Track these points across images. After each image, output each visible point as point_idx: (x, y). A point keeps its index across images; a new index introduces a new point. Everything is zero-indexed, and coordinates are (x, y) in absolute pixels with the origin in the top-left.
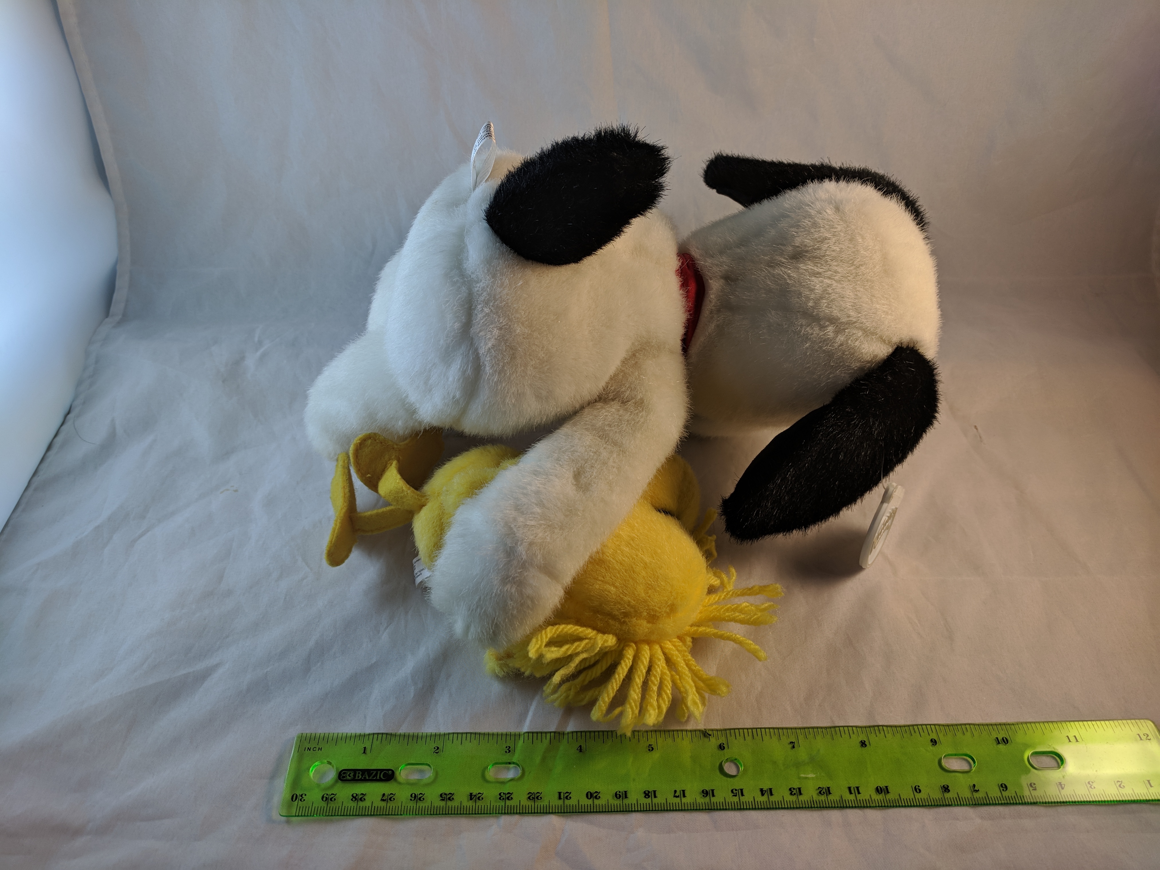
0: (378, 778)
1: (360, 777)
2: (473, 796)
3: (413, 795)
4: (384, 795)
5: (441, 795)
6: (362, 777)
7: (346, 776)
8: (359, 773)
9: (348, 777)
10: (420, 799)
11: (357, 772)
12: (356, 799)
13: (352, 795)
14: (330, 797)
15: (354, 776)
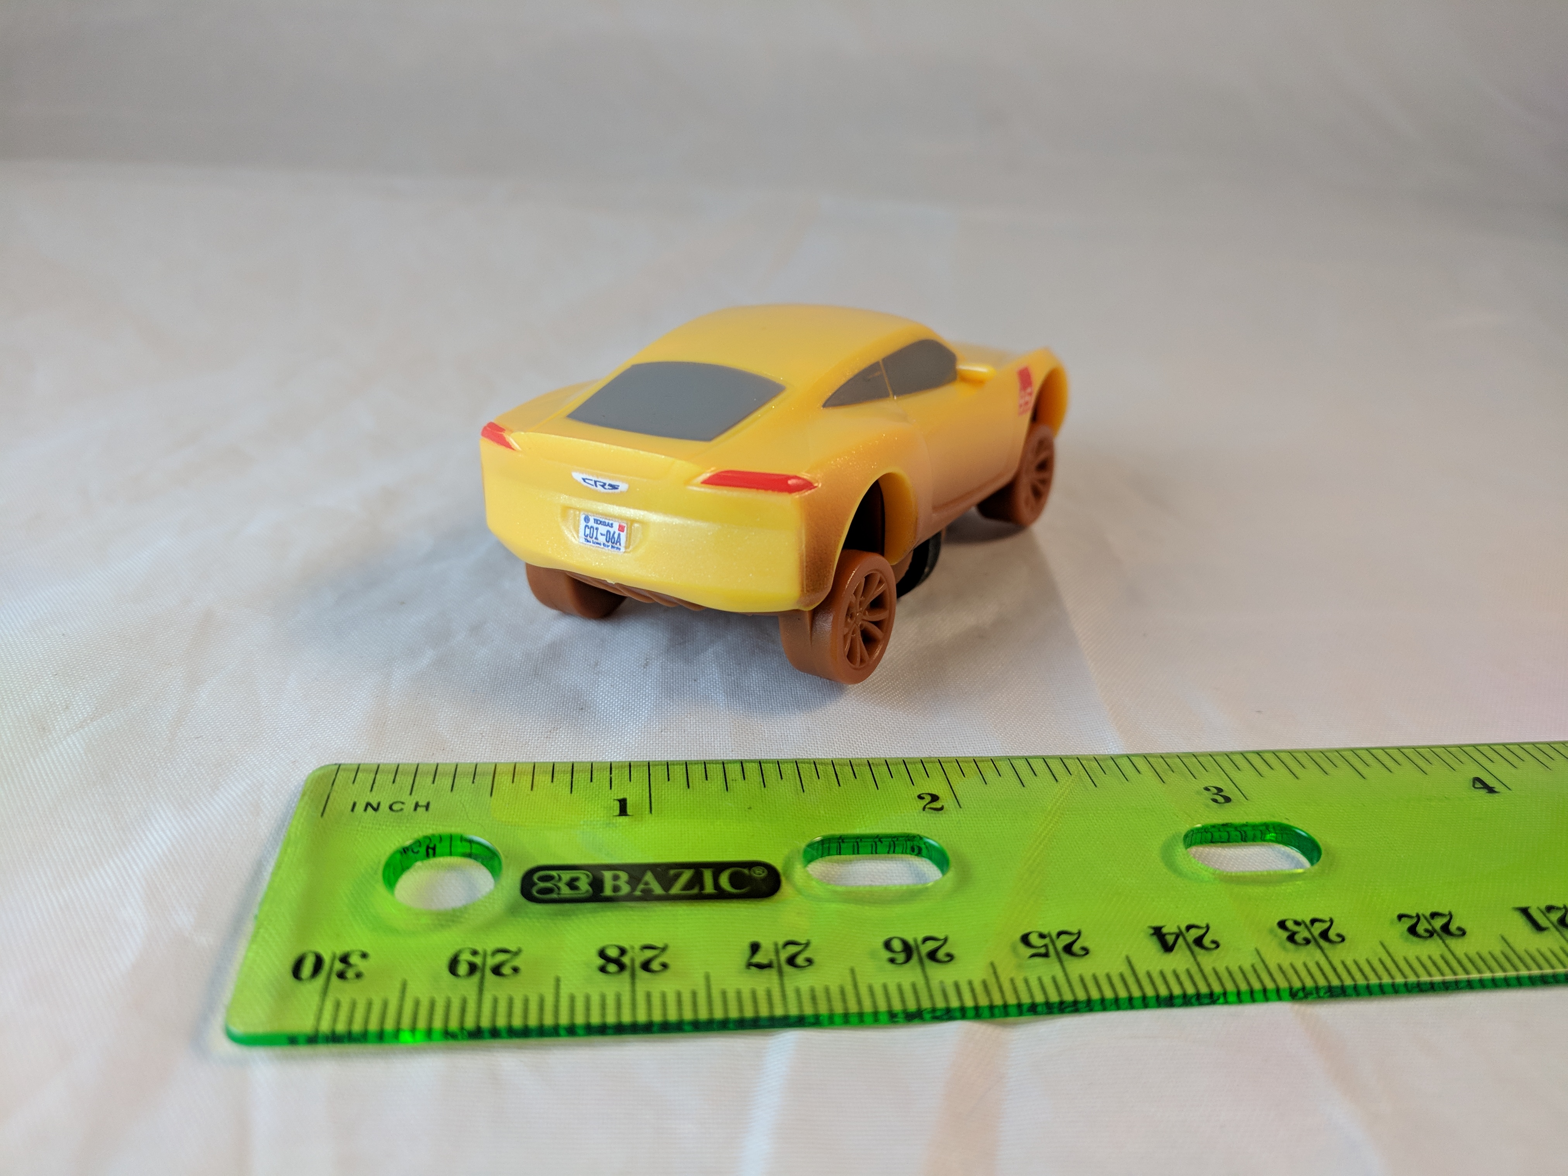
0: (709, 888)
1: (625, 889)
2: (1170, 939)
3: (897, 945)
4: (755, 948)
5: (1025, 939)
6: (633, 889)
7: (559, 888)
8: (616, 878)
9: (566, 891)
10: (932, 955)
11: (608, 875)
12: (622, 967)
13: (602, 954)
14: (491, 962)
15: (597, 884)
